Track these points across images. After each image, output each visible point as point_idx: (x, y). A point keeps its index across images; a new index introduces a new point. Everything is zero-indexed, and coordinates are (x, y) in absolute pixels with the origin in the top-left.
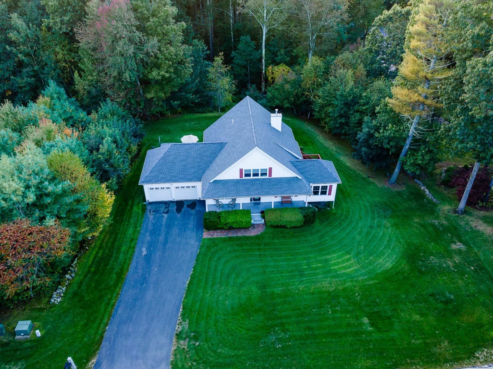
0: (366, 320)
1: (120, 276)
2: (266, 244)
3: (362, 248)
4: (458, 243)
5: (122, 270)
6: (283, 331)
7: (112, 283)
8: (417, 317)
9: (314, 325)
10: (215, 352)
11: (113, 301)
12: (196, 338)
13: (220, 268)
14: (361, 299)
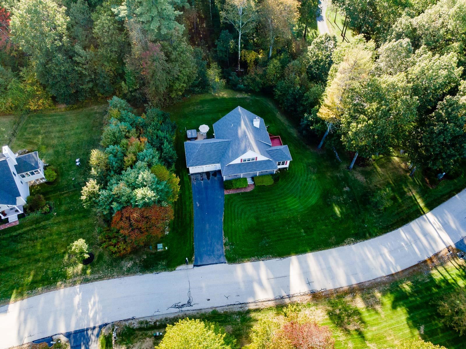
0: (302, 231)
1: (191, 220)
2: (256, 196)
3: (302, 193)
4: (347, 187)
5: (190, 214)
6: (268, 238)
7: (188, 222)
8: (324, 227)
9: (281, 235)
10: (242, 250)
11: (192, 231)
12: (232, 245)
13: (236, 211)
14: (301, 221)
